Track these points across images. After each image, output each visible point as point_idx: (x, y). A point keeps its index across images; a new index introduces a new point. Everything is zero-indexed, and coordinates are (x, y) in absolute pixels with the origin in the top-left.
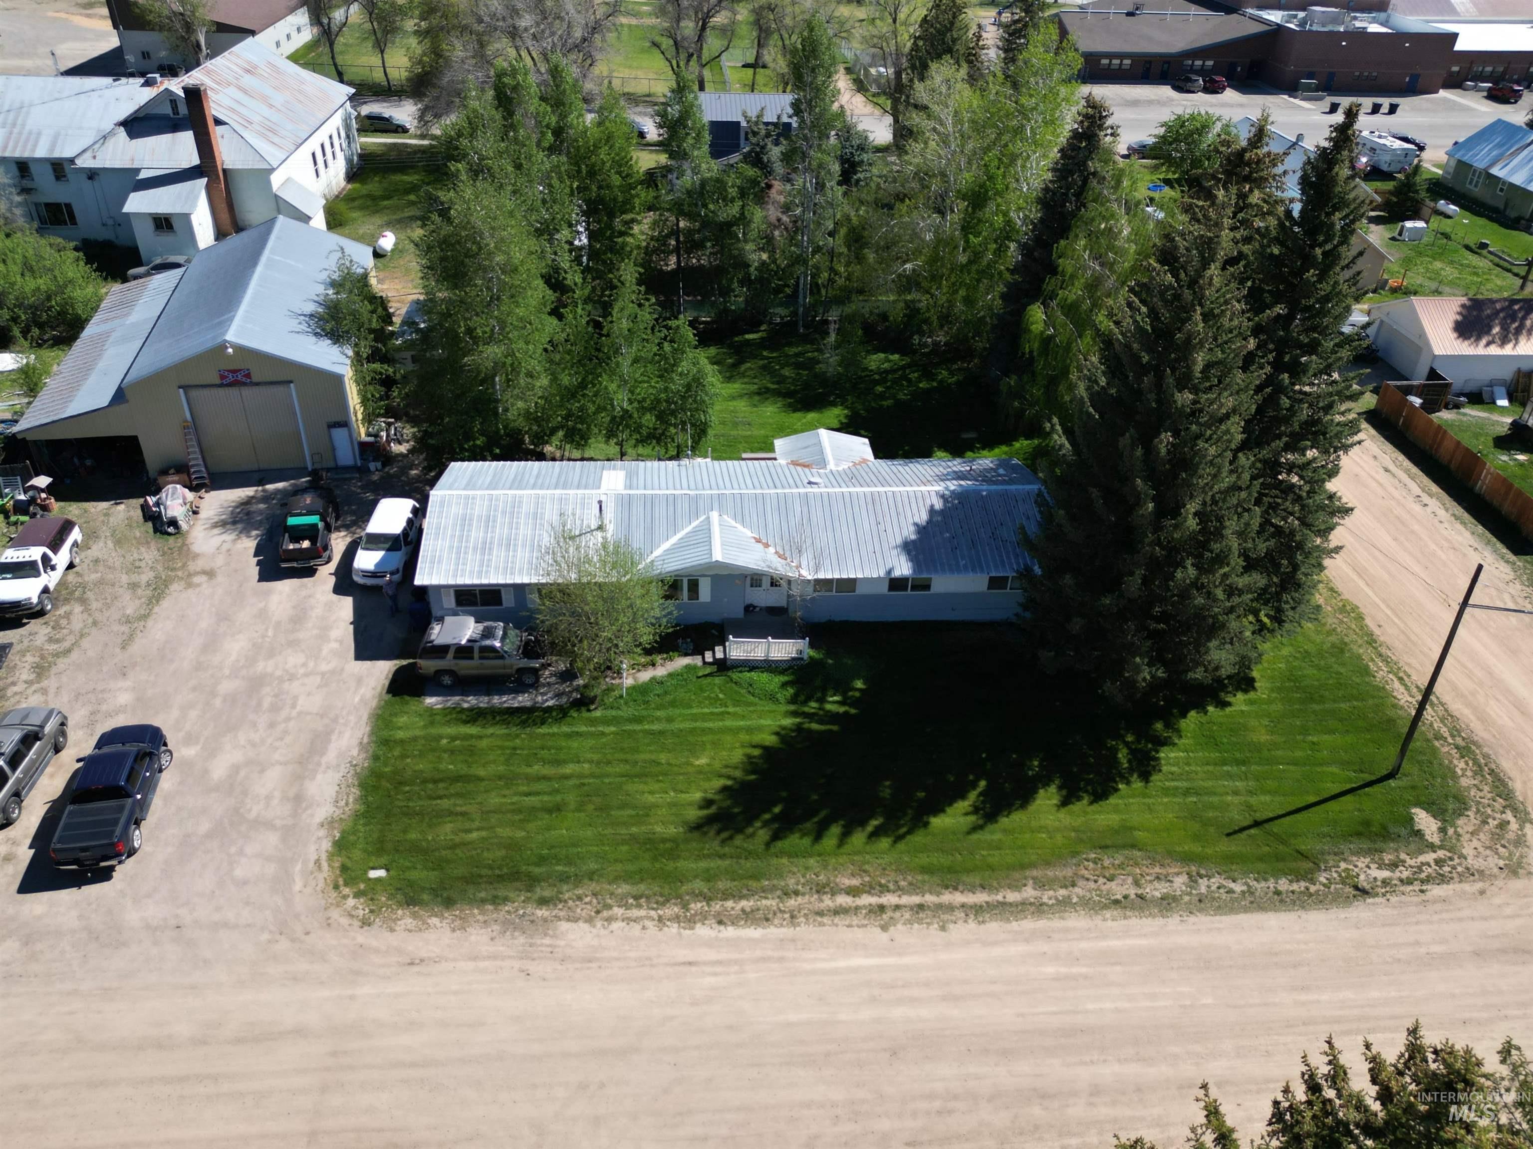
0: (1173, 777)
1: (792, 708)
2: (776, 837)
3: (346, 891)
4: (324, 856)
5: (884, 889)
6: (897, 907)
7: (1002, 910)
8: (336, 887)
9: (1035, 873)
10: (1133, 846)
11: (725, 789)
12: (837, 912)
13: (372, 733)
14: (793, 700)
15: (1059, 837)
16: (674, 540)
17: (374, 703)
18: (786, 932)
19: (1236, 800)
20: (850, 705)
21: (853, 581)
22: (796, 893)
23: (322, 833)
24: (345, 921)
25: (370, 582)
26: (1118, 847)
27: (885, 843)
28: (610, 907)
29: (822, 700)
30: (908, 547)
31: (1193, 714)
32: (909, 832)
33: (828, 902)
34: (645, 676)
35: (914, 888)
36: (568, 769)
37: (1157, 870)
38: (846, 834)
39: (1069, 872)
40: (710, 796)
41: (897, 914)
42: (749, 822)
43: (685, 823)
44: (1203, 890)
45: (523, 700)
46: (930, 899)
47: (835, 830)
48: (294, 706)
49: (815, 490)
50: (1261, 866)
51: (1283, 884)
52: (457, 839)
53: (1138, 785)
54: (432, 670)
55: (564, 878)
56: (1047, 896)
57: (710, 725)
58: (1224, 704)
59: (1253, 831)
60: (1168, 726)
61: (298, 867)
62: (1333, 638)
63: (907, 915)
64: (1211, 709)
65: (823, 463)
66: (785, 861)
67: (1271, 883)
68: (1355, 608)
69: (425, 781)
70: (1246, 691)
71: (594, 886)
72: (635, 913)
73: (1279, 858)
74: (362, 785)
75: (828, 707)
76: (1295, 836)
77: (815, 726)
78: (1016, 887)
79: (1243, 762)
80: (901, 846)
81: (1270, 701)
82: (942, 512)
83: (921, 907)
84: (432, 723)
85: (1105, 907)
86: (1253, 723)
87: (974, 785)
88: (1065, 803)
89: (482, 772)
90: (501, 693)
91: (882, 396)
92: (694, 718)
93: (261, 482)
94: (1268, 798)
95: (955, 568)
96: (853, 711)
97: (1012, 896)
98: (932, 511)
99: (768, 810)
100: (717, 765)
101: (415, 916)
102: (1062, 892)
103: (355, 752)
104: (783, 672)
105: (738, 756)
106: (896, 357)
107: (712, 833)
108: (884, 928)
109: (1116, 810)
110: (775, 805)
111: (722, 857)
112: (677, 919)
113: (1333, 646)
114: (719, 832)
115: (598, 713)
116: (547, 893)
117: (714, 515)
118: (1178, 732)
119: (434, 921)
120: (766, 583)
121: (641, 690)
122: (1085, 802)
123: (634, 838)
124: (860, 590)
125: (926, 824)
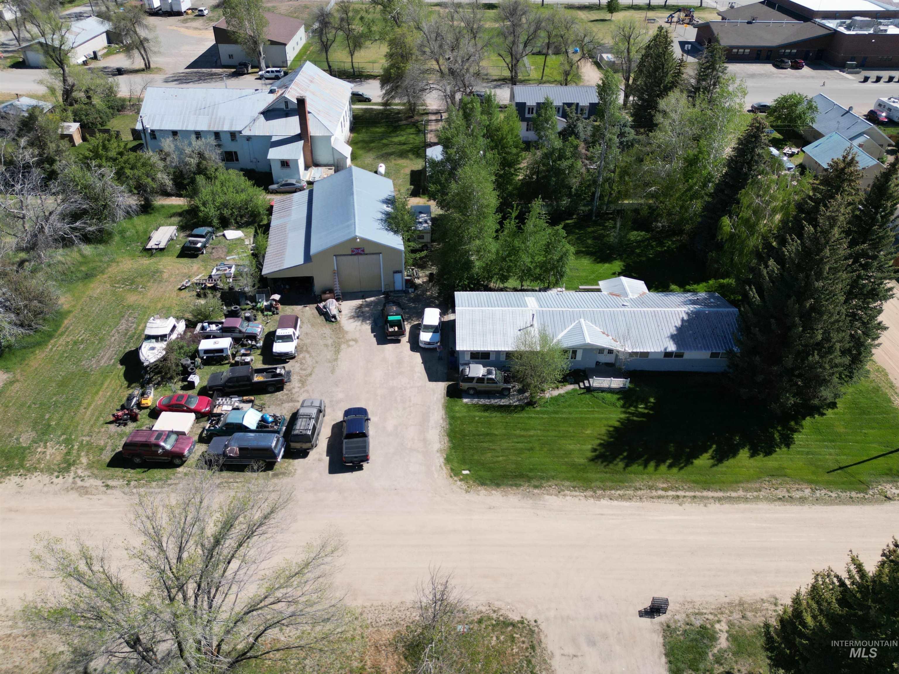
0: (801, 446)
1: (623, 410)
2: (627, 465)
3: (456, 478)
4: (443, 465)
5: (677, 489)
6: (685, 497)
7: (730, 499)
8: (451, 477)
9: (742, 485)
10: (785, 476)
11: (600, 445)
12: (659, 497)
13: (446, 414)
14: (623, 406)
15: (752, 471)
16: (565, 332)
17: (443, 401)
18: (639, 504)
19: (831, 457)
20: (650, 409)
21: (648, 353)
22: (640, 489)
23: (438, 455)
24: (459, 490)
25: (427, 346)
26: (778, 476)
27: (675, 470)
28: (563, 491)
29: (636, 407)
30: (673, 337)
31: (808, 418)
32: (685, 466)
33: (654, 493)
34: (556, 393)
35: (690, 489)
36: (532, 433)
37: (797, 486)
38: (657, 466)
39: (757, 485)
40: (595, 447)
41: (685, 499)
42: (614, 458)
43: (587, 458)
44: (818, 495)
45: (504, 402)
46: (698, 494)
47: (652, 464)
48: (410, 401)
49: (626, 309)
50: (843, 486)
51: (853, 494)
52: (495, 460)
53: (785, 449)
54: (466, 388)
55: (542, 478)
56: (749, 495)
57: (588, 416)
58: (823, 414)
59: (839, 471)
60: (797, 423)
61: (434, 468)
62: (874, 384)
63: (689, 500)
64: (816, 416)
65: (626, 295)
66: (633, 475)
67: (848, 493)
68: (884, 370)
69: (474, 435)
70: (833, 408)
71: (555, 482)
72: (574, 493)
73: (851, 483)
74: (449, 435)
75: (640, 410)
76: (858, 474)
77: (635, 418)
78: (735, 491)
79: (833, 441)
80: (683, 471)
81: (844, 414)
82: (687, 321)
83: (695, 497)
84: (469, 410)
85: (775, 500)
86: (837, 423)
87: (710, 447)
88: (752, 456)
89: (496, 433)
90: (495, 398)
91: (639, 255)
92: (581, 413)
93: (363, 297)
94: (845, 457)
95: (697, 348)
96: (651, 412)
97: (734, 494)
98: (683, 320)
99: (621, 454)
100: (595, 434)
101: (485, 489)
102: (755, 494)
103: (441, 421)
104: (617, 393)
105: (603, 430)
106: (643, 233)
107: (599, 462)
108: (680, 504)
109: (776, 460)
110: (624, 451)
111: (606, 473)
112: (592, 496)
113: (874, 388)
114: (602, 462)
115: (538, 409)
116: (536, 483)
117: (582, 320)
118: (802, 426)
119: (493, 492)
120: (606, 352)
121: (555, 400)
122: (762, 455)
123: (567, 464)
124: (650, 357)
125: (692, 463)
